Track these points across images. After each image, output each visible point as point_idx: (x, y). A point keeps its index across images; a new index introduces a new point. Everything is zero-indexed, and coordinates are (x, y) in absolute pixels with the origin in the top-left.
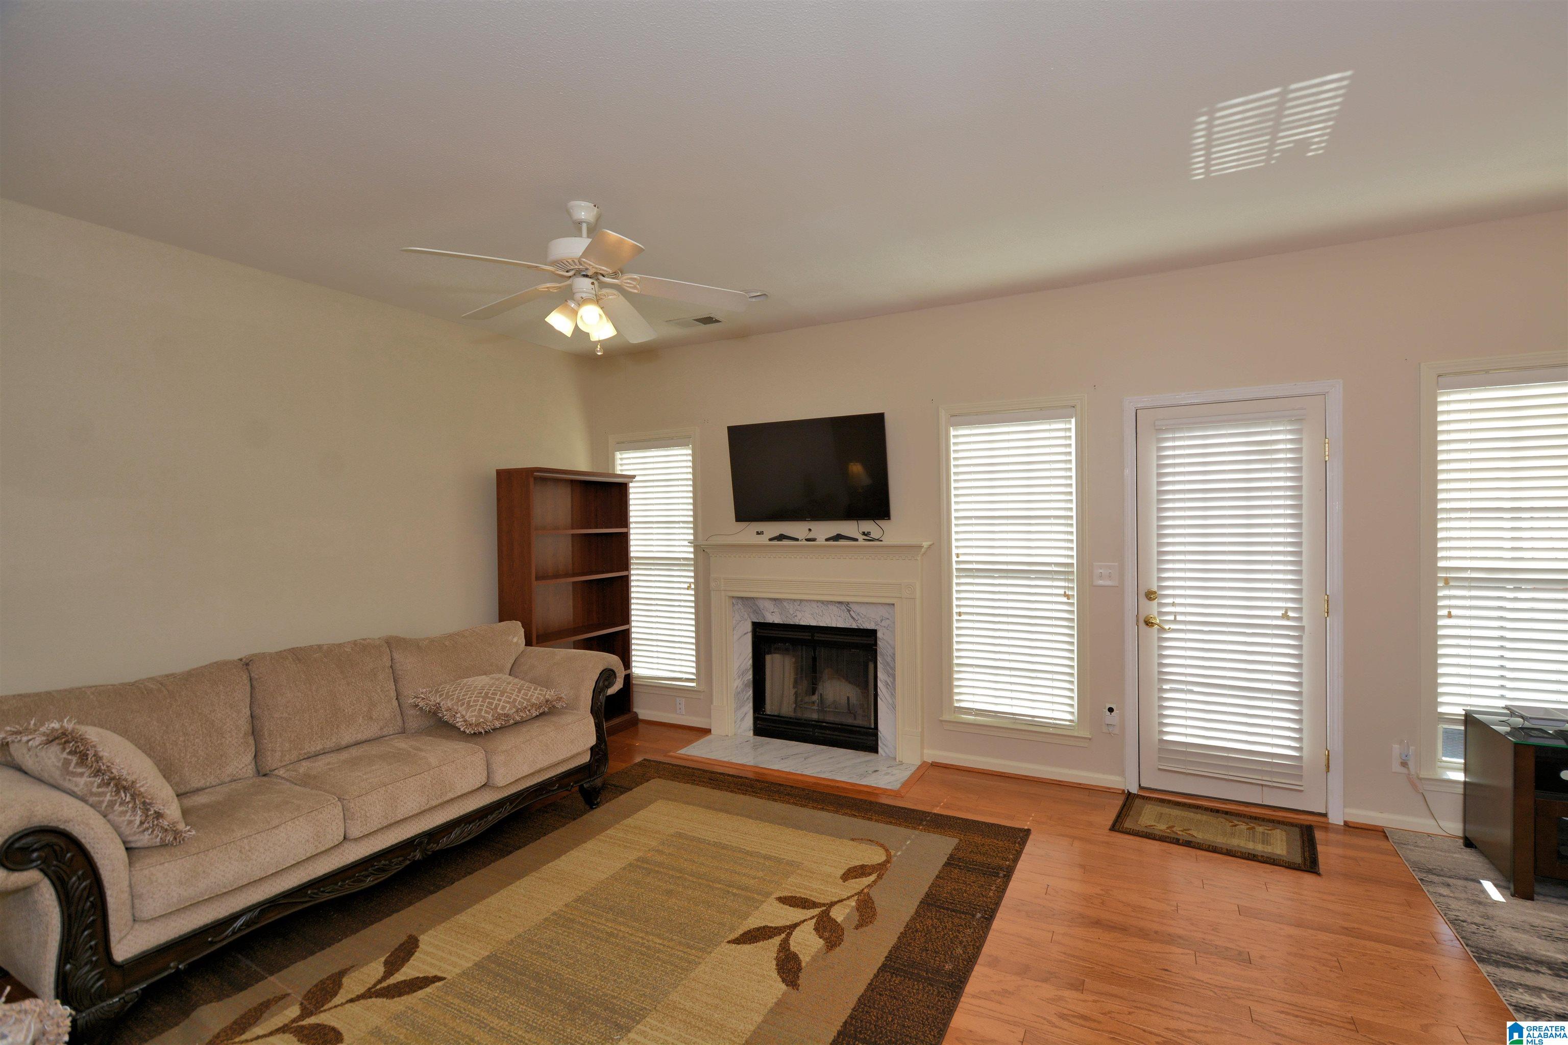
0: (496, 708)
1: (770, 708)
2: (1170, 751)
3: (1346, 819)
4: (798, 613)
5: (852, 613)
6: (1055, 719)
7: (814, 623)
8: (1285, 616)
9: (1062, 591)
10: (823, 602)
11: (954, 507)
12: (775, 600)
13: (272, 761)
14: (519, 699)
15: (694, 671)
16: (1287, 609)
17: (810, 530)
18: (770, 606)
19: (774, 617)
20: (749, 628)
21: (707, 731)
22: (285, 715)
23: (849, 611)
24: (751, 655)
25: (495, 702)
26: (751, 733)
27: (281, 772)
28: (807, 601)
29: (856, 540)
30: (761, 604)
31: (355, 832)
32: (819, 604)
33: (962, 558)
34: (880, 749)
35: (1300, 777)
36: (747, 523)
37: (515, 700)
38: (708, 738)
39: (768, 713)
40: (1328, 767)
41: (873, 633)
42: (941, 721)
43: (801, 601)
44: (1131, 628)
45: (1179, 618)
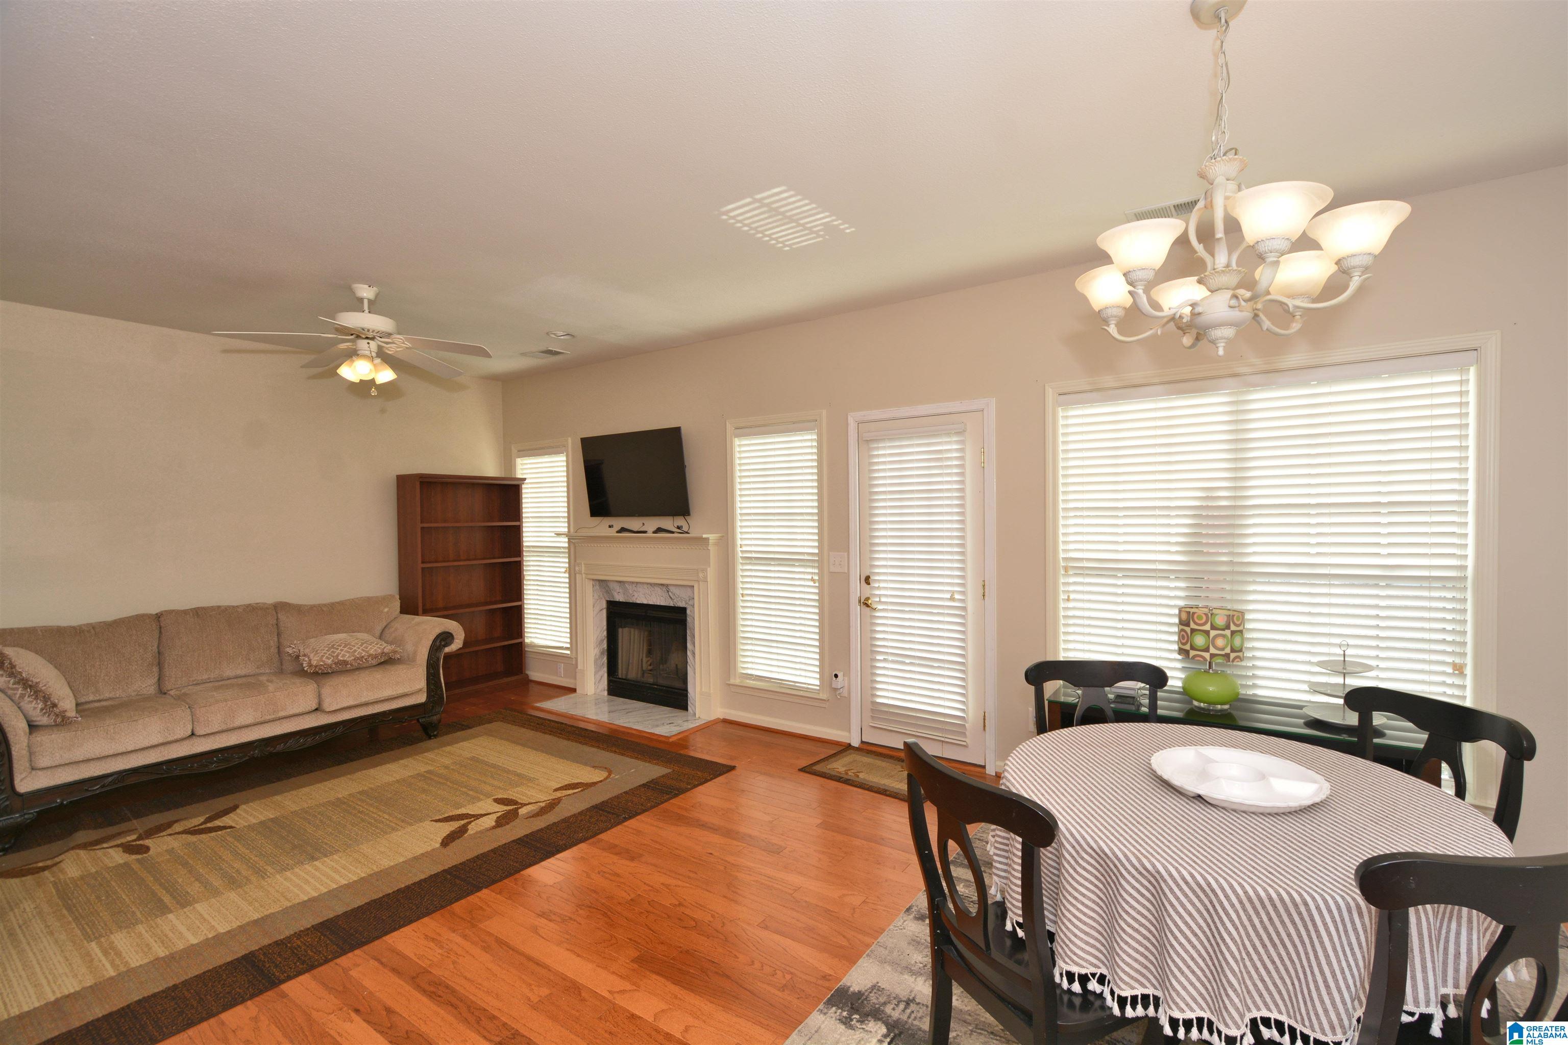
0: (338, 656)
1: (621, 673)
2: (880, 712)
3: (997, 770)
4: (635, 594)
5: (670, 593)
6: (809, 684)
7: (645, 602)
8: (952, 599)
9: (810, 577)
10: (651, 584)
11: (738, 505)
12: (620, 582)
13: (168, 685)
14: (359, 650)
15: (568, 640)
16: (953, 593)
17: (644, 524)
18: (617, 587)
19: (620, 598)
20: (604, 605)
21: (574, 690)
22: (180, 653)
23: (668, 592)
24: (605, 628)
25: (339, 651)
26: (606, 693)
27: (172, 693)
28: (640, 583)
29: (673, 532)
30: (611, 585)
31: (200, 731)
32: (649, 586)
33: (744, 549)
34: (689, 708)
35: (964, 734)
36: (602, 518)
37: (355, 651)
38: (573, 695)
39: (620, 677)
40: (984, 726)
41: (684, 610)
42: (729, 685)
43: (637, 583)
44: (855, 608)
45: (883, 599)
